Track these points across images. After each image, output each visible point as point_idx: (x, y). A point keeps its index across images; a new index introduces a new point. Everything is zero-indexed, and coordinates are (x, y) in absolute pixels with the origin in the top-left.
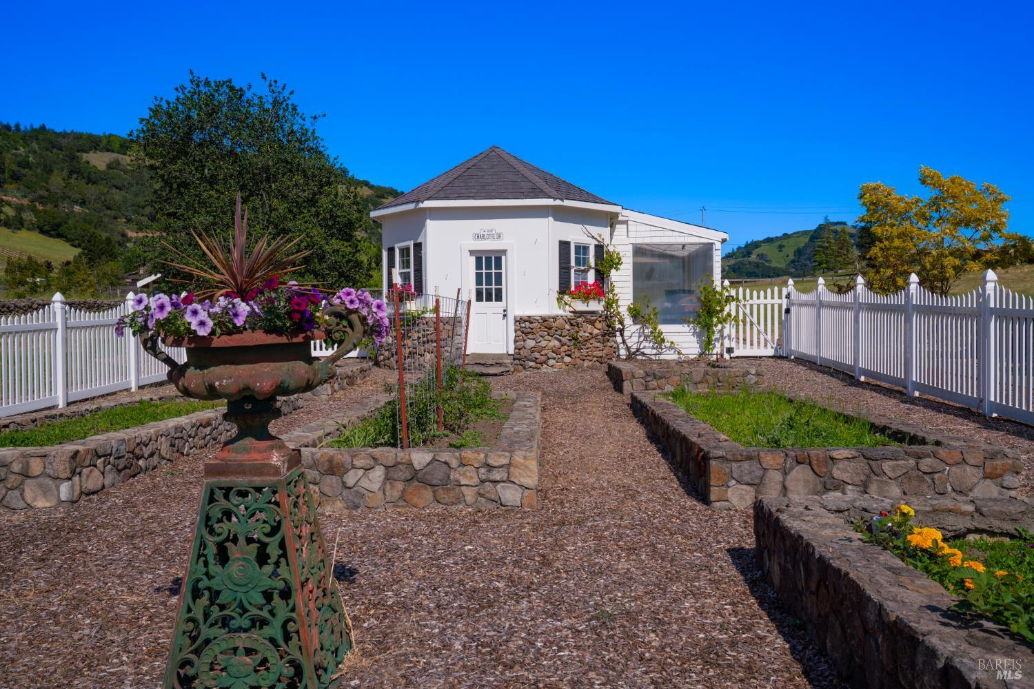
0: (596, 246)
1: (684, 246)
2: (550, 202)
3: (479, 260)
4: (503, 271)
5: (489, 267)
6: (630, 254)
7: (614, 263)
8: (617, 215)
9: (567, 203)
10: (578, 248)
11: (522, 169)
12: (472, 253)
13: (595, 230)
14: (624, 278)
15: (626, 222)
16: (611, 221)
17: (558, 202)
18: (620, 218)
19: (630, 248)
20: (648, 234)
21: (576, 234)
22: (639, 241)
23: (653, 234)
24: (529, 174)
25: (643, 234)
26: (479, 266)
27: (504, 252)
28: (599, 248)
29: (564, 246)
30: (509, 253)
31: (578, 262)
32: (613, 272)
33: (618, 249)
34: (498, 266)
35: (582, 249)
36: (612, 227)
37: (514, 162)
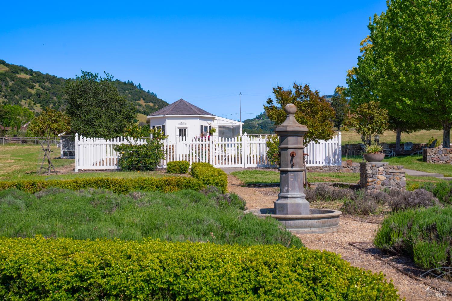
0: (209, 126)
1: (232, 126)
2: (199, 115)
3: (180, 130)
4: (186, 133)
5: (182, 132)
6: (218, 128)
7: (214, 131)
8: (214, 118)
9: (203, 116)
10: (205, 127)
11: (190, 106)
12: (178, 128)
13: (209, 122)
14: (216, 135)
15: (217, 120)
16: (213, 119)
17: (201, 116)
18: (215, 119)
19: (218, 127)
20: (223, 123)
21: (205, 123)
22: (220, 125)
23: (224, 123)
24: (192, 108)
25: (221, 123)
26: (180, 132)
27: (187, 128)
28: (210, 127)
29: (202, 126)
30: (188, 128)
31: (205, 131)
32: (214, 133)
33: (215, 127)
34: (185, 132)
35: (206, 127)
36: (213, 121)
37: (188, 104)
